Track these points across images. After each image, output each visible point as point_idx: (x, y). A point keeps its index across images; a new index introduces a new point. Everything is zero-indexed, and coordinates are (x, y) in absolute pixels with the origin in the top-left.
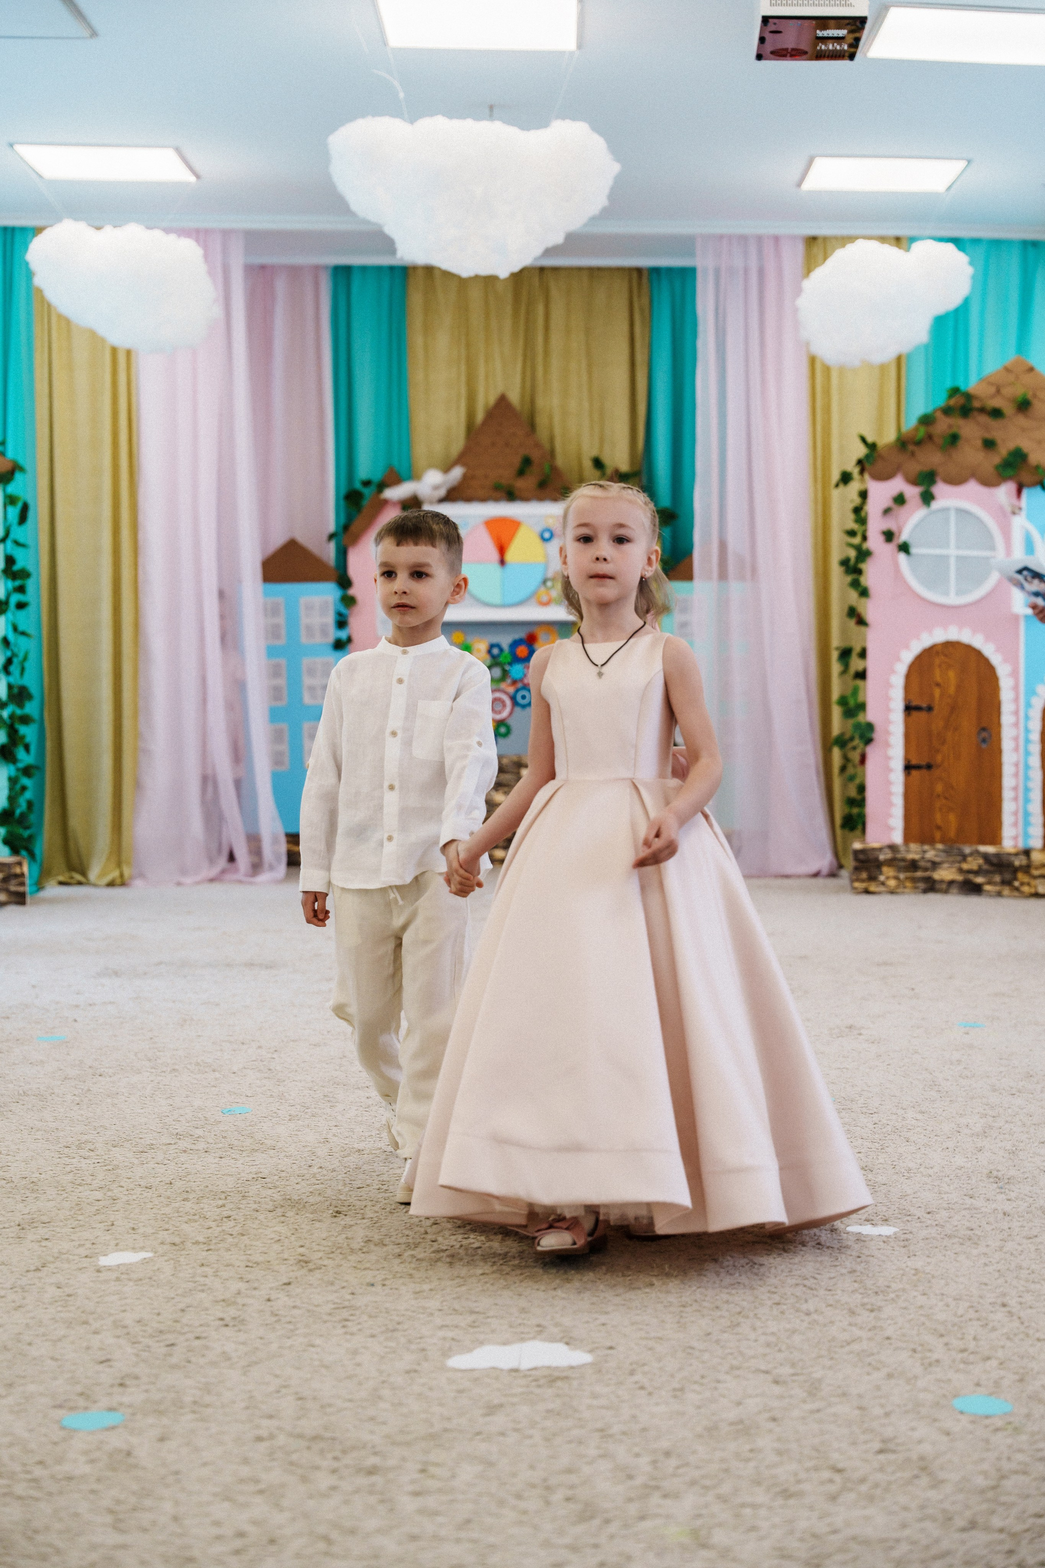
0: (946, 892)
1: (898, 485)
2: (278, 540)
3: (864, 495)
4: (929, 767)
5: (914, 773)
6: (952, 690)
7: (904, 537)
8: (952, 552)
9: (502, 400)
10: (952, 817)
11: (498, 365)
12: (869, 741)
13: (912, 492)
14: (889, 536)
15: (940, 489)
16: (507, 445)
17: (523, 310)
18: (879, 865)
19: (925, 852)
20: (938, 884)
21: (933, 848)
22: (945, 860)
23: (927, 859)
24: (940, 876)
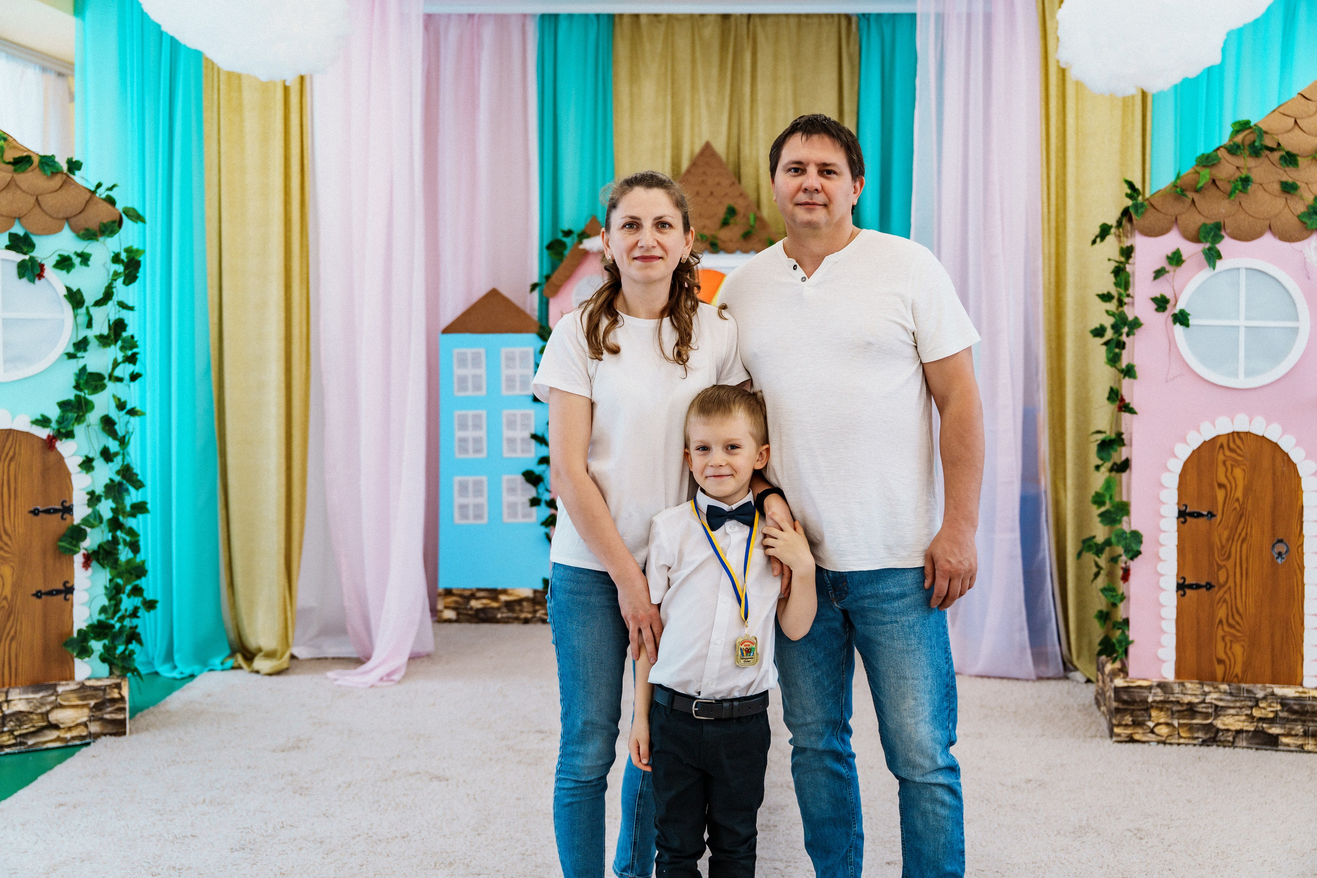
0: (1233, 744)
1: (1173, 241)
2: (480, 290)
3: (1127, 252)
4: (1209, 586)
5: (1188, 592)
6: (1239, 494)
7: (1180, 306)
8: (1242, 322)
9: (707, 148)
10: (1238, 649)
11: (704, 112)
12: (1135, 554)
13: (1190, 250)
14: (1161, 303)
15: (1226, 245)
16: (712, 193)
17: (730, 57)
18: (1147, 708)
19: (1206, 694)
20: (1223, 735)
21: (1217, 690)
22: (1232, 705)
23: (1209, 703)
24: (1224, 725)
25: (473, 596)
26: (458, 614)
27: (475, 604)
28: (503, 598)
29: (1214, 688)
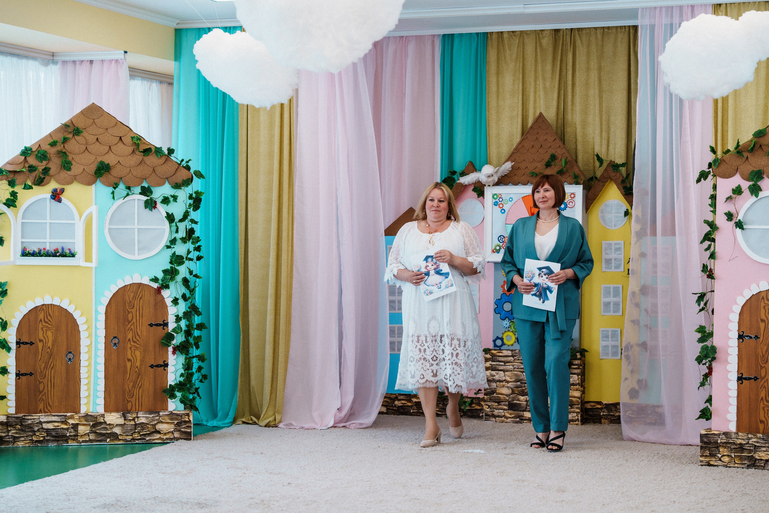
0: (763, 468)
1: (737, 180)
4: (756, 379)
5: (745, 382)
7: (740, 217)
9: (542, 117)
12: (714, 359)
13: (746, 186)
14: (730, 216)
15: (766, 183)
16: (541, 146)
18: (717, 446)
19: (749, 439)
20: (759, 462)
21: (755, 437)
22: (764, 445)
23: (751, 444)
24: (759, 457)
25: (396, 398)
26: (387, 409)
27: (396, 403)
28: (414, 400)
29: (754, 436)
